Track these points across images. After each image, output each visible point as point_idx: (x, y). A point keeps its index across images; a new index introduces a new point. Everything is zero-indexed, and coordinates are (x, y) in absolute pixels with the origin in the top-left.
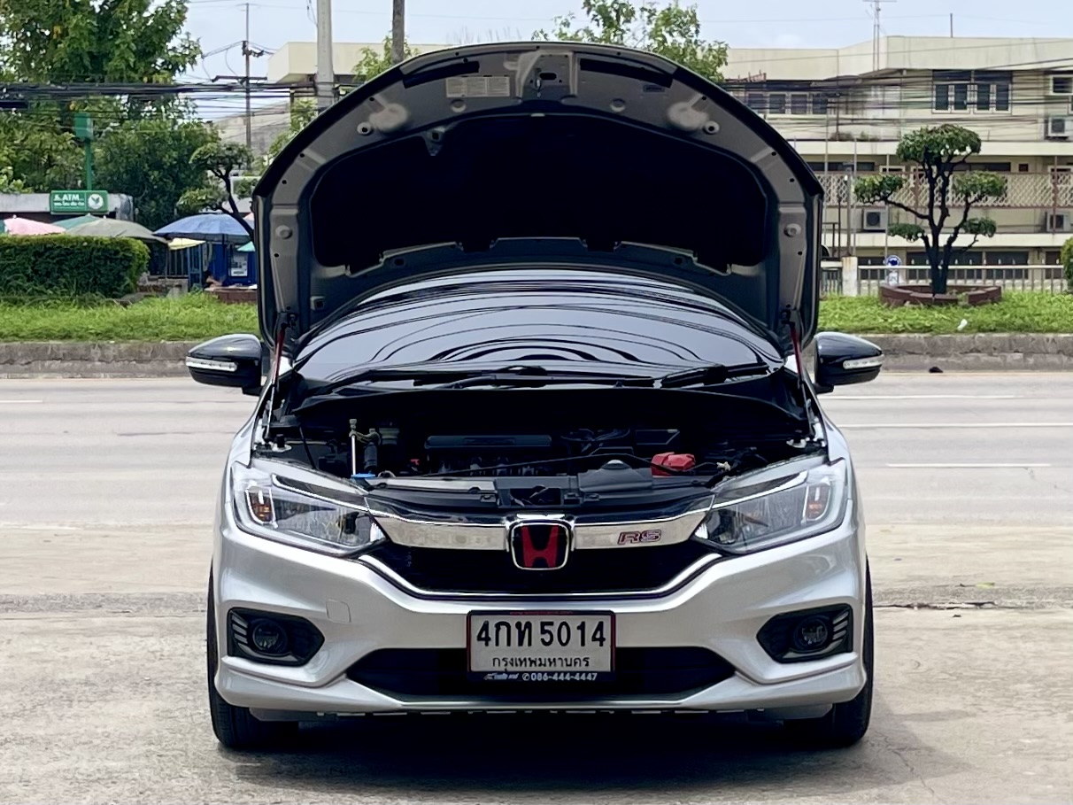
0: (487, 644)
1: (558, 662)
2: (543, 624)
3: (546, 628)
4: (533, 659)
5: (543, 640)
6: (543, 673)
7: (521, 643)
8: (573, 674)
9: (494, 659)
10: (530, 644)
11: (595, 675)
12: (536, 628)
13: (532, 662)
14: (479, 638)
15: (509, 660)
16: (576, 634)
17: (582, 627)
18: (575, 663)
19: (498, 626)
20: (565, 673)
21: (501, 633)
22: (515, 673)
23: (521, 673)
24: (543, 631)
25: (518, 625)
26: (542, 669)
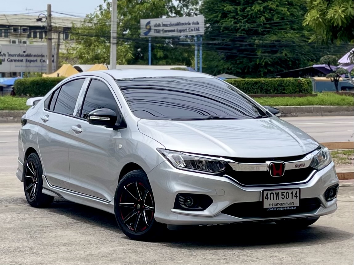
0: (268, 200)
1: (286, 204)
2: (282, 193)
4: (279, 203)
5: (282, 198)
6: (282, 207)
7: (276, 199)
8: (290, 207)
9: (269, 204)
10: (279, 199)
11: (295, 207)
12: (280, 194)
14: (266, 198)
15: (273, 204)
16: (290, 195)
17: (292, 193)
18: (290, 204)
19: (270, 194)
20: (288, 207)
21: (271, 196)
22: (275, 208)
23: (277, 208)
24: (282, 195)
25: (276, 193)
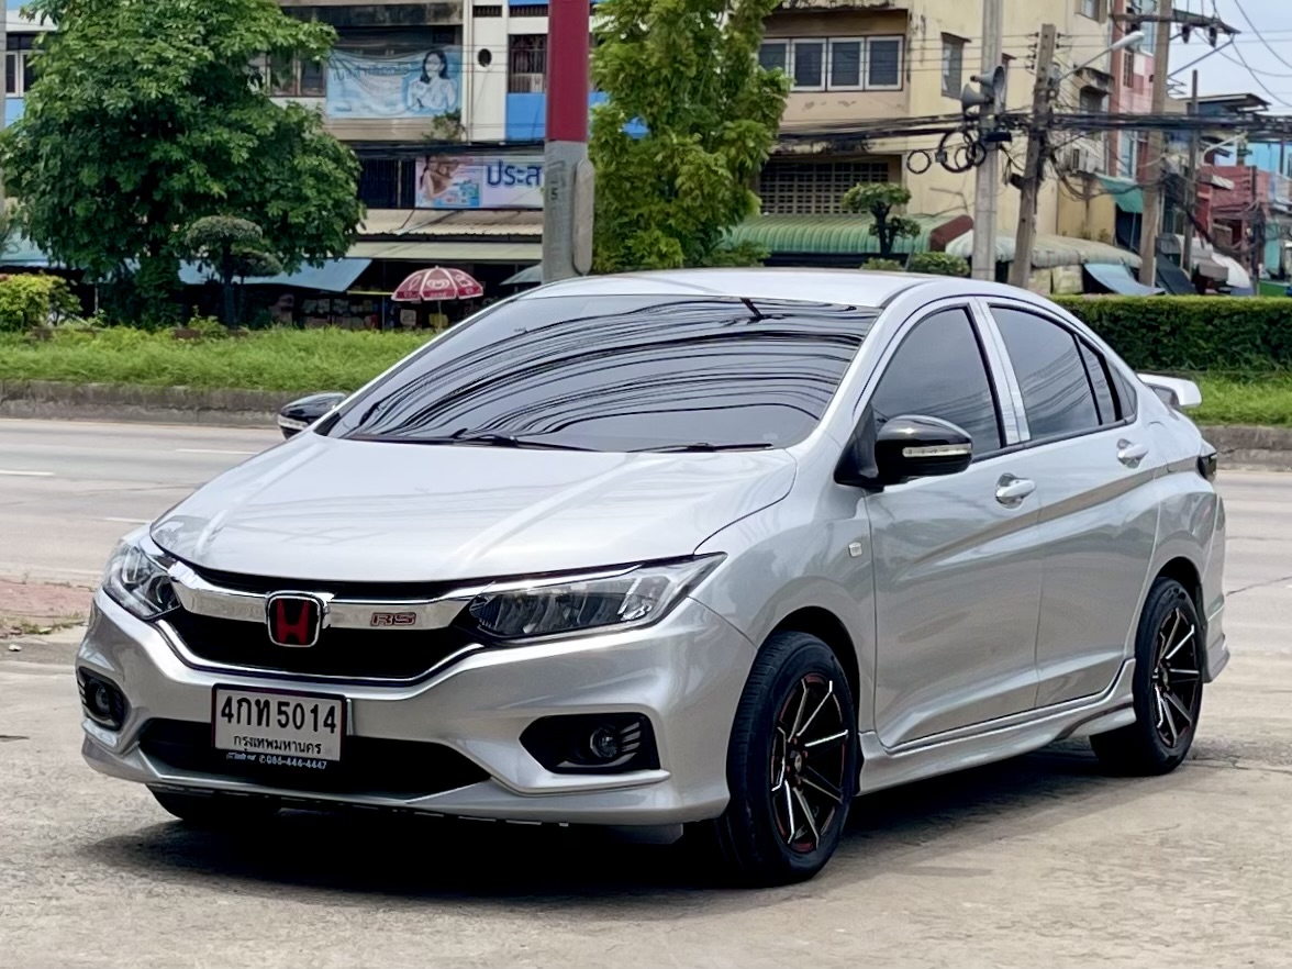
0: (230, 722)
1: (293, 747)
2: (281, 704)
3: (283, 708)
4: (270, 740)
5: (279, 721)
6: (277, 756)
7: (260, 723)
8: (305, 760)
9: (236, 738)
10: (268, 724)
11: (325, 763)
12: (274, 708)
13: (270, 744)
14: (224, 714)
15: (248, 740)
16: (309, 717)
17: (315, 711)
18: (308, 749)
19: (240, 702)
20: (298, 758)
21: (242, 708)
22: (252, 754)
23: (258, 755)
24: (280, 712)
25: (258, 702)
26: (278, 752)
